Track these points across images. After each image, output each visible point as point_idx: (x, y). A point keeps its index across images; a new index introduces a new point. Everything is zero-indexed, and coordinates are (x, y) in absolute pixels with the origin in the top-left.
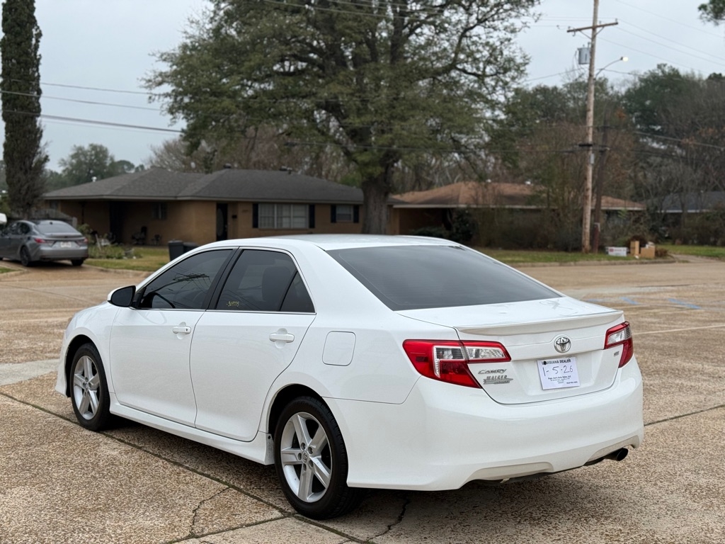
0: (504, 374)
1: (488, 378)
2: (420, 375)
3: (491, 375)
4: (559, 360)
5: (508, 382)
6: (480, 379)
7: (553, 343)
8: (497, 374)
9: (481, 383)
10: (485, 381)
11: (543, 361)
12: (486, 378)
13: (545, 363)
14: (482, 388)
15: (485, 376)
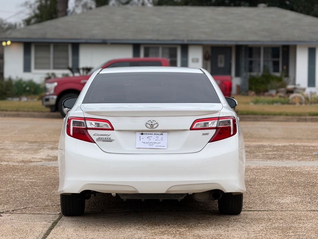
0: (109, 137)
1: (99, 138)
2: (68, 136)
3: (101, 137)
4: (153, 133)
5: (111, 141)
6: (94, 138)
7: (145, 123)
8: (105, 137)
9: (95, 140)
10: (97, 140)
11: (141, 133)
12: (98, 138)
13: (142, 134)
14: (95, 143)
15: (97, 137)
